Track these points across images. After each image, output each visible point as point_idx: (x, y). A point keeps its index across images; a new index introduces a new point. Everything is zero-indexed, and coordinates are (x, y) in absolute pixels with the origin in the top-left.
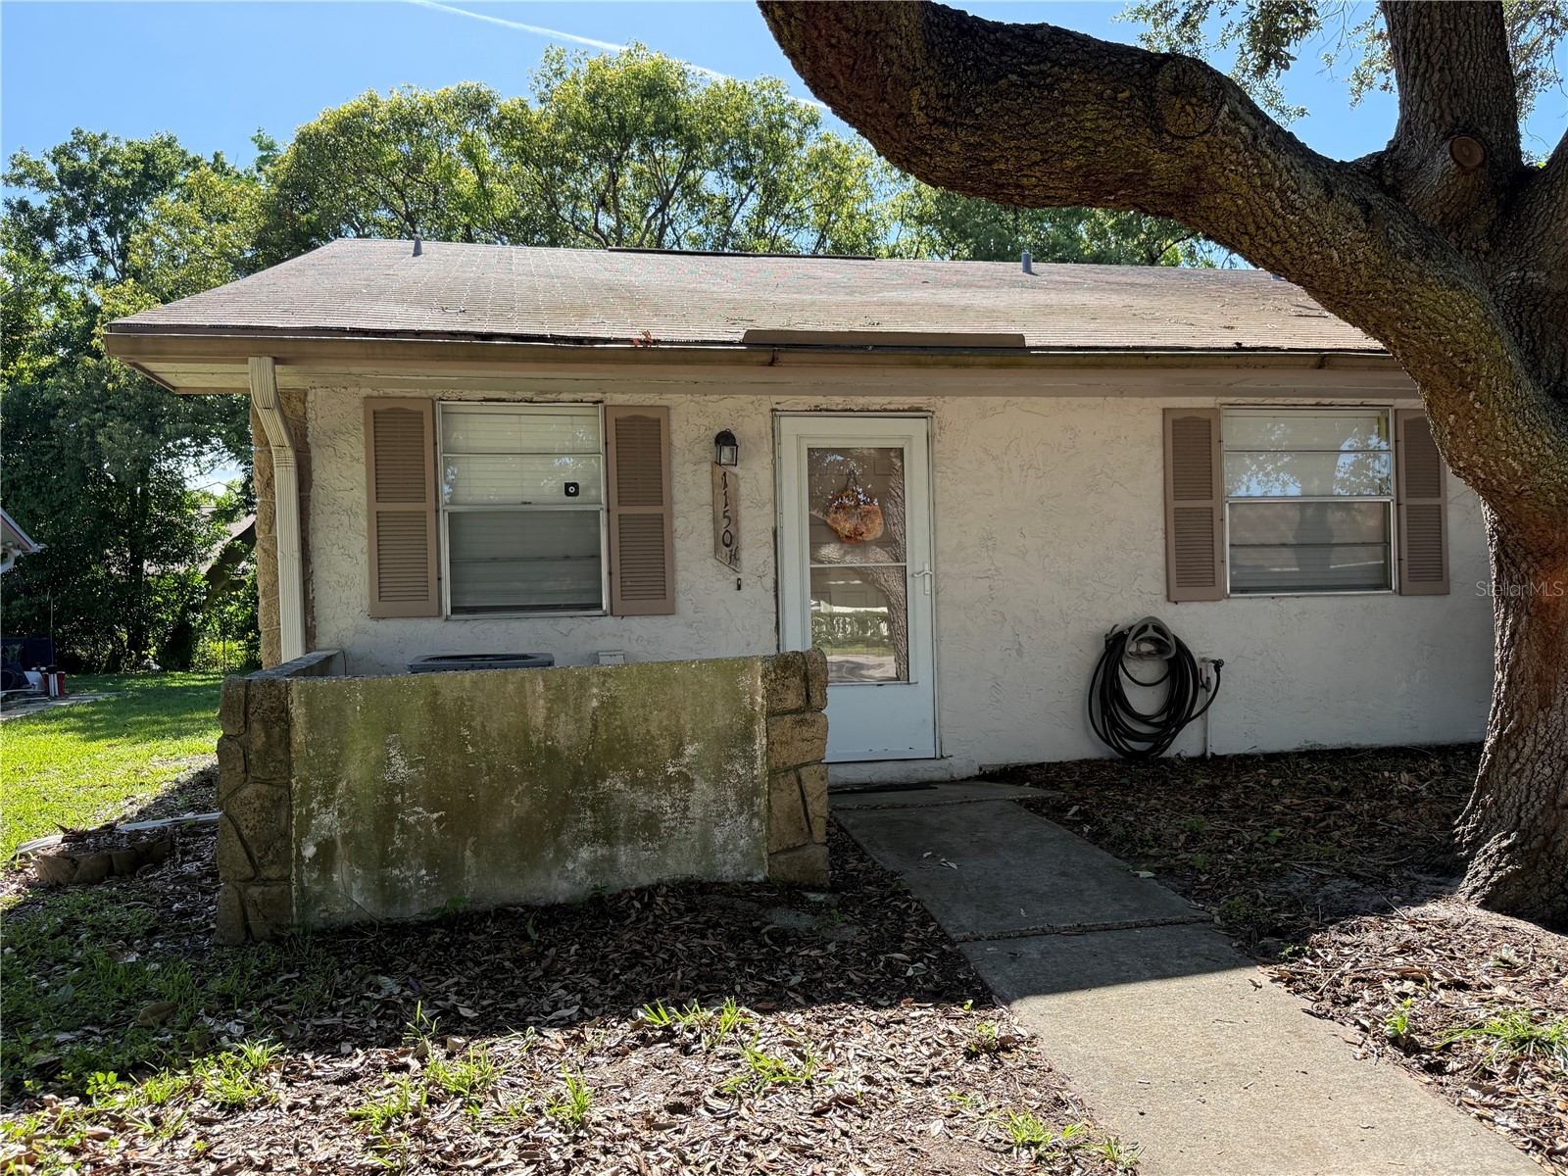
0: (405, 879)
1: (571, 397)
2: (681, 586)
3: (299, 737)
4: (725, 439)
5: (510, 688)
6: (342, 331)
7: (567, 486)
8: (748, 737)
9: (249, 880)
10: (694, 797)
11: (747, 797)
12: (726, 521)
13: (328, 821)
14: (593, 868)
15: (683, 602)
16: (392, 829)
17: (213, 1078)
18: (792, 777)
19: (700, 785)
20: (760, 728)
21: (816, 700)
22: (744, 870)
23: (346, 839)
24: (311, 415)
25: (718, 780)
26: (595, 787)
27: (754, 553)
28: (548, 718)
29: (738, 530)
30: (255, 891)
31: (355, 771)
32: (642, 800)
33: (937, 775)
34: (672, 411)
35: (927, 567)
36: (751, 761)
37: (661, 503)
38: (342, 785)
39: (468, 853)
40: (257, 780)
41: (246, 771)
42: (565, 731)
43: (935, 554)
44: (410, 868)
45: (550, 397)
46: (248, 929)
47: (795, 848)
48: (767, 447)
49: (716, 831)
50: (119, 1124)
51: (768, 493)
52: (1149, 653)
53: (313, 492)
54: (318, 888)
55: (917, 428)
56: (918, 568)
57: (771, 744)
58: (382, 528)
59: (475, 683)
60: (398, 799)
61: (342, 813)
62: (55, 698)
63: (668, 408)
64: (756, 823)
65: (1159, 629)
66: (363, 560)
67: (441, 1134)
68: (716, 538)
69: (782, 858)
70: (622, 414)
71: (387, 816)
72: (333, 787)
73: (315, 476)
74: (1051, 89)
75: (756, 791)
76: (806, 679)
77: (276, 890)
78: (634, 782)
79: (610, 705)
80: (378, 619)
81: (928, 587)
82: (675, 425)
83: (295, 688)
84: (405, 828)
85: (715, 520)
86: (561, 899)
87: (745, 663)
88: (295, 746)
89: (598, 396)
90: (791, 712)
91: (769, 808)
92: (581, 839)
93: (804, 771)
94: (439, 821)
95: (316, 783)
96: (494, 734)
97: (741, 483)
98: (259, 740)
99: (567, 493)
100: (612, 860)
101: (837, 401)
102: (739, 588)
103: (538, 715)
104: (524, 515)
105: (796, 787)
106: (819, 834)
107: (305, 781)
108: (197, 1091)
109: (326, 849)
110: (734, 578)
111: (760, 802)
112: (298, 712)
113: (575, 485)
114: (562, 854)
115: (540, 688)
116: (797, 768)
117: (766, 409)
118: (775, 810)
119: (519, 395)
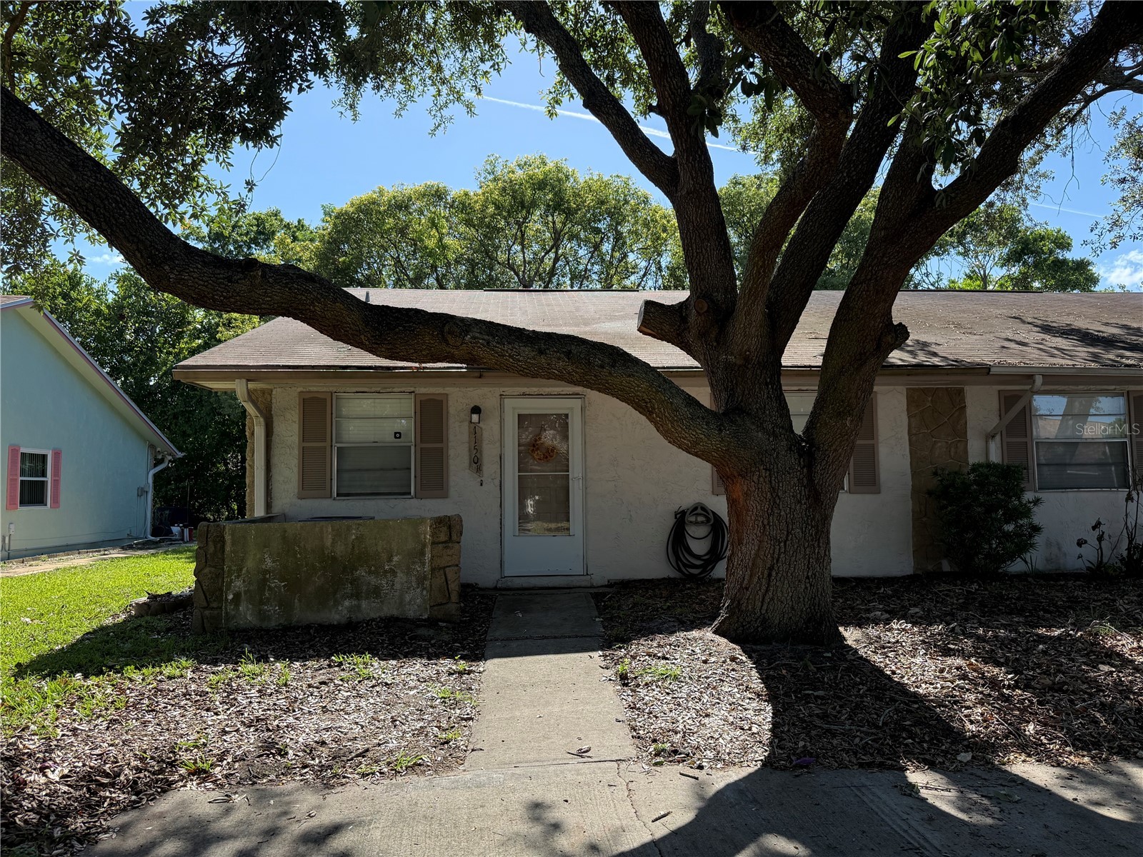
0: (269, 611)
1: (399, 390)
2: (452, 483)
3: (228, 549)
4: (476, 410)
5: (317, 529)
6: (278, 367)
7: (396, 433)
8: (422, 553)
9: (205, 608)
10: (397, 580)
11: (421, 580)
12: (475, 451)
13: (238, 584)
14: (350, 610)
15: (452, 492)
16: (265, 589)
17: (168, 670)
18: (442, 572)
19: (400, 574)
20: (428, 550)
21: (454, 537)
22: (418, 613)
23: (246, 592)
24: (274, 401)
25: (408, 571)
26: (353, 574)
27: (490, 467)
28: (333, 543)
29: (481, 455)
30: (207, 612)
31: (250, 564)
32: (373, 580)
33: (583, 584)
34: (449, 397)
35: (580, 475)
36: (423, 564)
37: (442, 442)
38: (244, 571)
39: (296, 601)
40: (210, 566)
41: (206, 562)
42: (340, 549)
43: (585, 468)
44: (271, 606)
45: (388, 390)
46: (204, 628)
47: (441, 604)
48: (497, 414)
49: (407, 596)
50: (131, 680)
51: (497, 437)
52: (702, 522)
53: (273, 438)
54: (233, 613)
55: (576, 404)
56: (576, 475)
57: (432, 556)
58: (305, 454)
59: (302, 527)
60: (268, 576)
61: (244, 581)
62: (185, 543)
63: (447, 395)
64: (425, 593)
65: (704, 509)
66: (296, 470)
67: (234, 685)
68: (470, 459)
69: (435, 608)
70: (424, 398)
71: (263, 583)
72: (241, 570)
73: (275, 430)
74: (413, 331)
75: (425, 578)
76: (450, 527)
77: (216, 612)
78: (370, 572)
79: (360, 538)
80: (301, 499)
81: (581, 485)
82: (450, 403)
83: (227, 528)
84: (270, 589)
85: (470, 450)
86: (335, 623)
87: (422, 520)
88: (226, 552)
89: (412, 389)
90: (443, 543)
91: (431, 585)
92: (345, 597)
93: (447, 569)
94: (284, 586)
95: (234, 568)
96: (309, 549)
97: (484, 432)
98: (211, 549)
99: (396, 437)
100: (359, 606)
101: (534, 390)
102: (481, 485)
103: (328, 542)
104: (374, 448)
105: (443, 577)
106: (454, 597)
107: (230, 567)
108: (161, 673)
109: (237, 596)
110: (479, 480)
111: (427, 583)
112: (228, 538)
113: (400, 433)
114: (337, 603)
115: (330, 530)
116: (445, 567)
117: (498, 395)
118: (433, 587)
119: (373, 390)
